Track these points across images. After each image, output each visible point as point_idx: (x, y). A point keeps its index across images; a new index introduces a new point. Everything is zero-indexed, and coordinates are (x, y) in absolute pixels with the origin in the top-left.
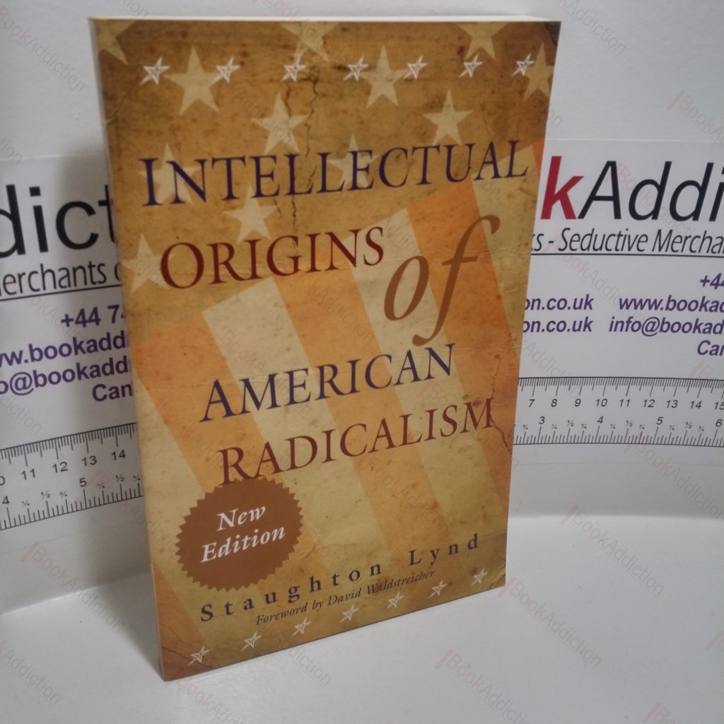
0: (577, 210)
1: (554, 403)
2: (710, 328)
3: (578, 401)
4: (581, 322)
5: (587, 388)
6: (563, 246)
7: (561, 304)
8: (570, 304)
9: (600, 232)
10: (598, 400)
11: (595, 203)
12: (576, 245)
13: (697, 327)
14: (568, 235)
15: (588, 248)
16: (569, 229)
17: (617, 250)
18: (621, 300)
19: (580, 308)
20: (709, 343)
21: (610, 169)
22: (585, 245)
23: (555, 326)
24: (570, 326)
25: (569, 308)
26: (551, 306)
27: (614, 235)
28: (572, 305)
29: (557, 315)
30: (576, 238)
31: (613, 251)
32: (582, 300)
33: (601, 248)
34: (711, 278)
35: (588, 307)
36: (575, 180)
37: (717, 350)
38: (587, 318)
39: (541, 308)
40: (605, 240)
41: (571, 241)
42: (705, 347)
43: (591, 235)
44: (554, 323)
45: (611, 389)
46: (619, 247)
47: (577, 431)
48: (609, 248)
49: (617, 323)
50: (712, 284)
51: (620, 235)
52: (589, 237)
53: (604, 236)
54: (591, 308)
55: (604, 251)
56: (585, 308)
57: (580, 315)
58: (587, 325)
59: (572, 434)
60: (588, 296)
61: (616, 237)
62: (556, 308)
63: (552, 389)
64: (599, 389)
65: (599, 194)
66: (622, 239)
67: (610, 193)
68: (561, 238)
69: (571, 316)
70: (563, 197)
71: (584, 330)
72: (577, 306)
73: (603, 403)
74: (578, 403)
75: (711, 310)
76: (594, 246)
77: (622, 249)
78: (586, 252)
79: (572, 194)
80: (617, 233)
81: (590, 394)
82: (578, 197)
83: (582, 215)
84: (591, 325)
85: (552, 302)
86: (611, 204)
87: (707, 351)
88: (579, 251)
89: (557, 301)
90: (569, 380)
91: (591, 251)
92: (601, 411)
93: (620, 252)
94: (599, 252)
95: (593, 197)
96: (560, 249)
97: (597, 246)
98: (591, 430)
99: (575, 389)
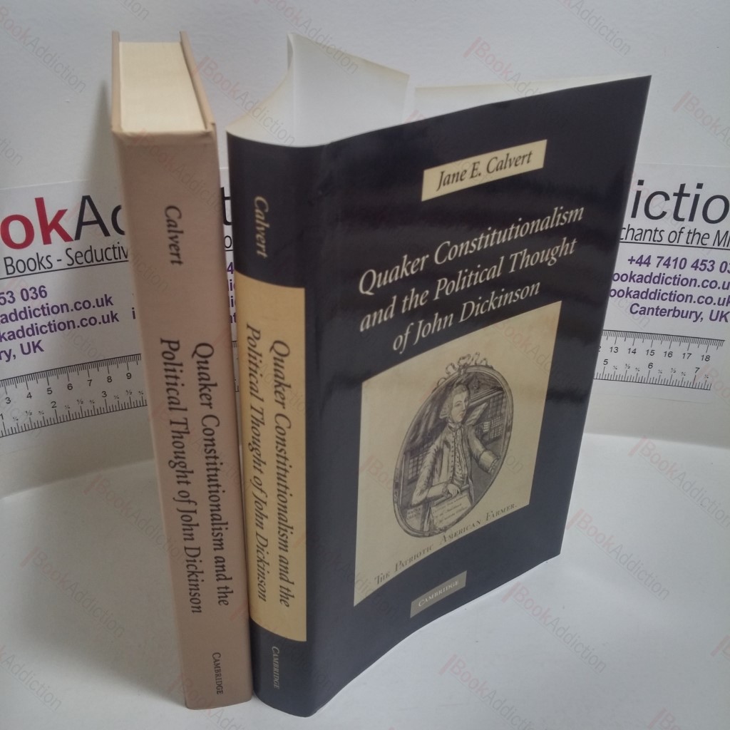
2: (638, 295)
13: (628, 293)
20: (638, 305)
34: (636, 258)
37: (644, 311)
42: (635, 309)
50: (637, 263)
75: (637, 282)
87: (637, 312)
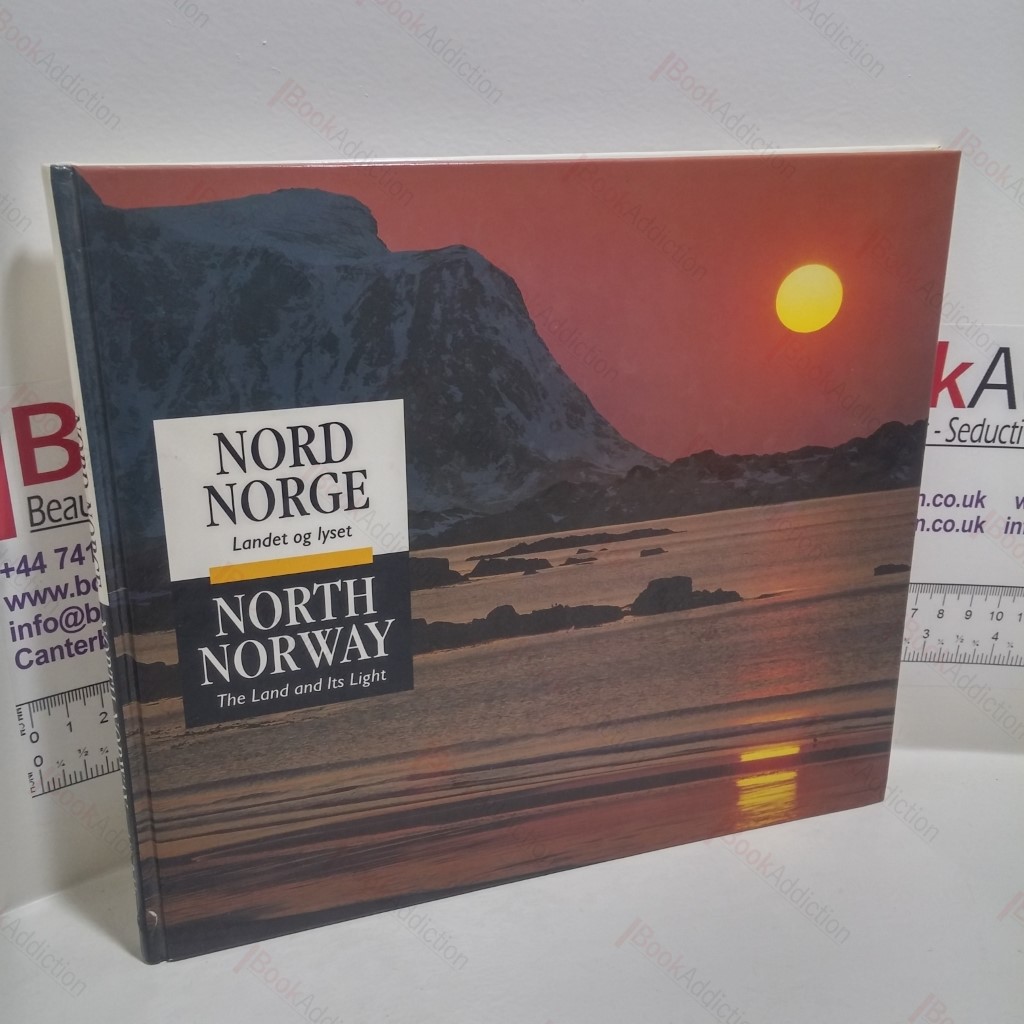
0: (967, 399)
1: (941, 614)
3: (969, 613)
4: (972, 522)
5: (979, 599)
6: (950, 437)
7: (949, 500)
8: (959, 500)
9: (992, 422)
10: (993, 613)
11: (986, 392)
12: (965, 436)
14: (957, 425)
15: (979, 440)
16: (957, 418)
17: (1012, 443)
18: (1017, 498)
19: (970, 505)
21: (1003, 355)
22: (975, 438)
23: (942, 525)
24: (959, 525)
25: (958, 505)
26: (937, 503)
27: (1008, 426)
28: (961, 504)
29: (944, 513)
30: (965, 429)
31: (1008, 444)
32: (973, 496)
33: (993, 440)
35: (979, 505)
36: (964, 367)
38: (979, 517)
39: (926, 504)
40: (999, 431)
41: (960, 431)
43: (982, 425)
44: (940, 521)
45: (1007, 600)
46: (1015, 439)
47: (967, 648)
48: (1003, 440)
49: (1014, 524)
51: (1015, 427)
52: (980, 428)
53: (997, 427)
54: (983, 506)
55: (997, 443)
56: (976, 506)
57: (971, 514)
58: (979, 526)
59: (961, 651)
60: (979, 492)
61: (1011, 429)
62: (943, 505)
63: (938, 597)
64: (993, 600)
65: (989, 382)
66: (1017, 430)
67: (1004, 381)
68: (949, 427)
69: (960, 515)
70: (951, 383)
71: (975, 531)
72: (967, 503)
73: (998, 616)
74: (968, 615)
76: (986, 439)
77: (1018, 442)
78: (977, 444)
79: (960, 381)
80: (1012, 425)
81: (984, 605)
82: (967, 384)
83: (972, 404)
84: (983, 526)
85: (938, 498)
86: (1004, 392)
88: (969, 443)
89: (945, 496)
90: (959, 588)
91: (983, 443)
92: (995, 626)
93: (1015, 445)
94: (991, 444)
95: (984, 385)
96: (947, 440)
97: (990, 438)
98: (984, 649)
99: (966, 598)
